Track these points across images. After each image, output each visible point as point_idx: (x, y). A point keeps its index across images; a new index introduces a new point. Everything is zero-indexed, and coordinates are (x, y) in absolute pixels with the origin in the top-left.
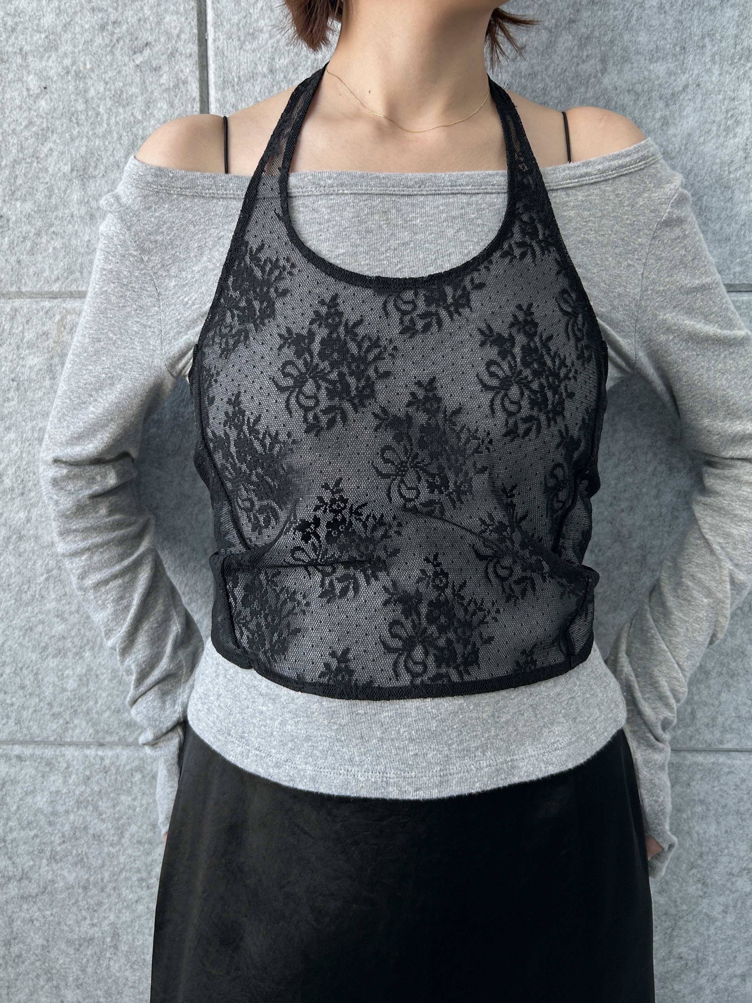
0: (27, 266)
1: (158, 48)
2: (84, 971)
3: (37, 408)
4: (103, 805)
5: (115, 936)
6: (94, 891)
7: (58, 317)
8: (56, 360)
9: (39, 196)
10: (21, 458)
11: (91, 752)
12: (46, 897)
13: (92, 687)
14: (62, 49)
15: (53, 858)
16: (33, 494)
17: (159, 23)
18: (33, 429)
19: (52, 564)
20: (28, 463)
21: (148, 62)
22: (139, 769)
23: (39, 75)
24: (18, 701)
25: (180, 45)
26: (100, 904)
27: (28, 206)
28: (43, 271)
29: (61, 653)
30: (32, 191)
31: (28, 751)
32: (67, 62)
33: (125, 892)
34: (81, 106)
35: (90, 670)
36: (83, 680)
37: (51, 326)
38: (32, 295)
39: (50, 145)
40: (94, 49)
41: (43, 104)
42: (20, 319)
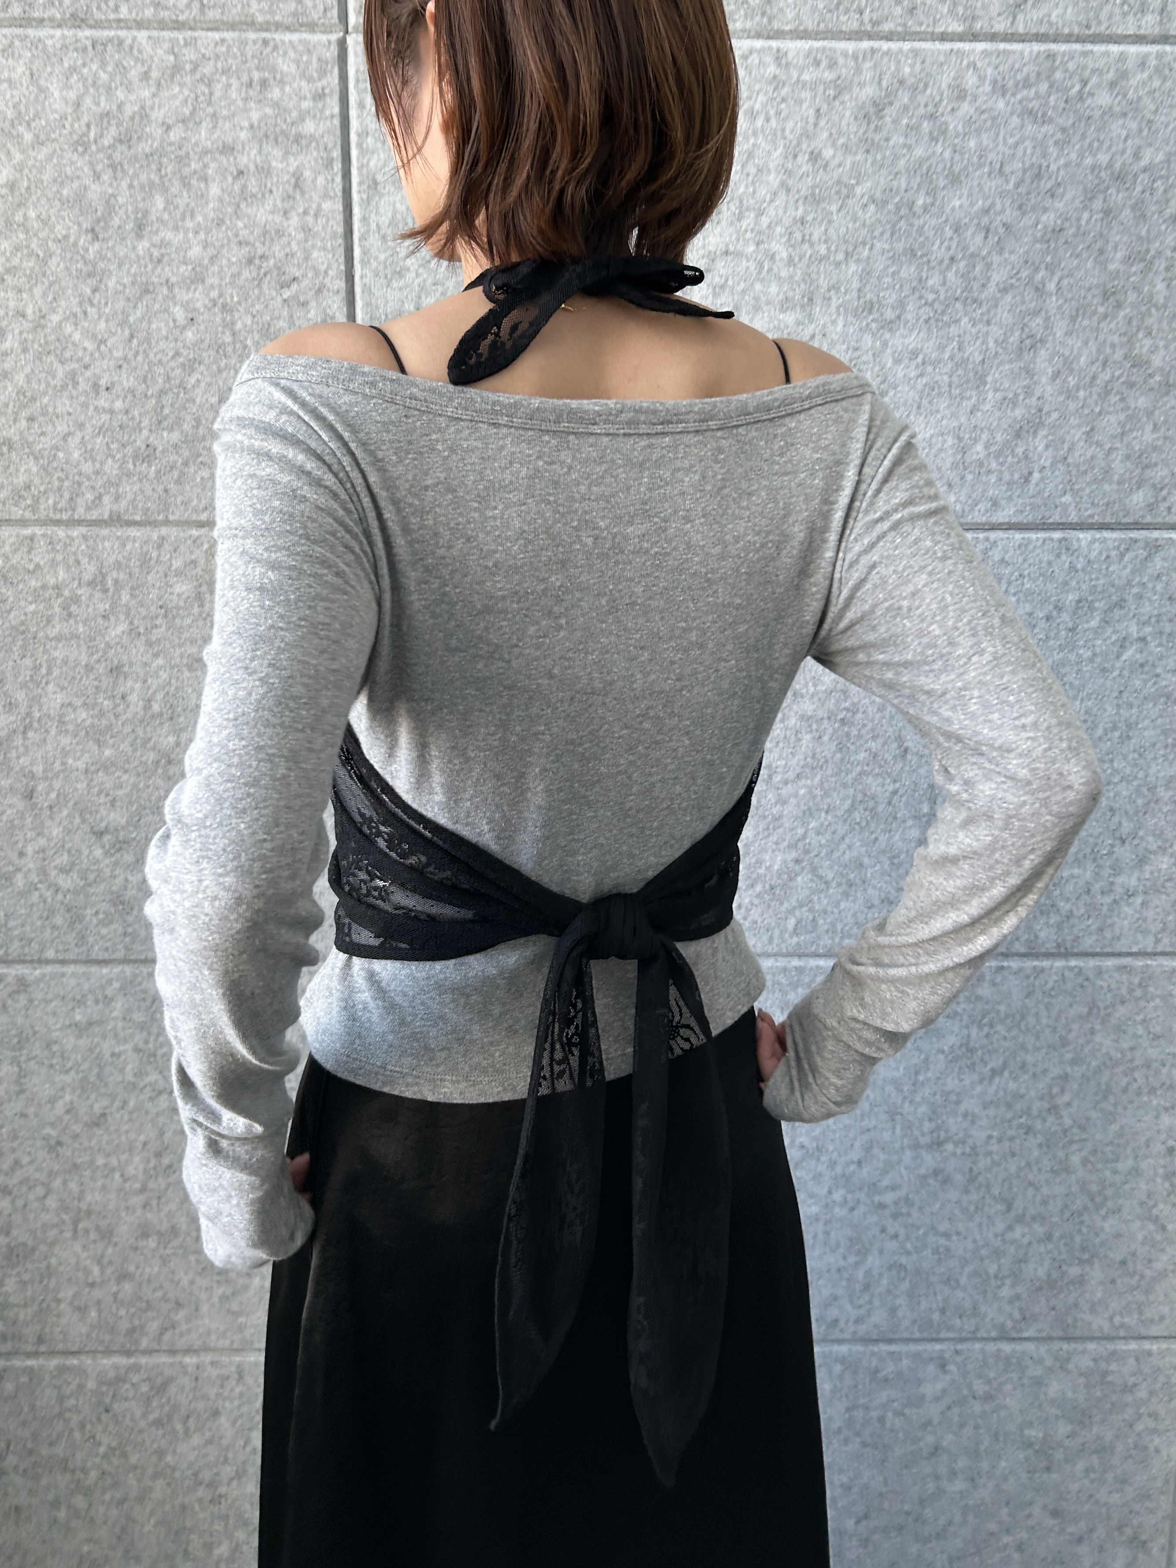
0: (175, 496)
1: (305, 283)
3: (186, 635)
7: (206, 546)
8: (204, 588)
9: (187, 427)
10: (170, 683)
14: (209, 282)
16: (181, 719)
17: (307, 259)
18: (182, 656)
20: (177, 689)
21: (295, 297)
23: (185, 306)
25: (327, 281)
27: (175, 436)
28: (190, 500)
30: (179, 421)
32: (214, 294)
34: (228, 338)
37: (199, 555)
38: (177, 524)
40: (241, 282)
41: (190, 335)
42: (167, 547)
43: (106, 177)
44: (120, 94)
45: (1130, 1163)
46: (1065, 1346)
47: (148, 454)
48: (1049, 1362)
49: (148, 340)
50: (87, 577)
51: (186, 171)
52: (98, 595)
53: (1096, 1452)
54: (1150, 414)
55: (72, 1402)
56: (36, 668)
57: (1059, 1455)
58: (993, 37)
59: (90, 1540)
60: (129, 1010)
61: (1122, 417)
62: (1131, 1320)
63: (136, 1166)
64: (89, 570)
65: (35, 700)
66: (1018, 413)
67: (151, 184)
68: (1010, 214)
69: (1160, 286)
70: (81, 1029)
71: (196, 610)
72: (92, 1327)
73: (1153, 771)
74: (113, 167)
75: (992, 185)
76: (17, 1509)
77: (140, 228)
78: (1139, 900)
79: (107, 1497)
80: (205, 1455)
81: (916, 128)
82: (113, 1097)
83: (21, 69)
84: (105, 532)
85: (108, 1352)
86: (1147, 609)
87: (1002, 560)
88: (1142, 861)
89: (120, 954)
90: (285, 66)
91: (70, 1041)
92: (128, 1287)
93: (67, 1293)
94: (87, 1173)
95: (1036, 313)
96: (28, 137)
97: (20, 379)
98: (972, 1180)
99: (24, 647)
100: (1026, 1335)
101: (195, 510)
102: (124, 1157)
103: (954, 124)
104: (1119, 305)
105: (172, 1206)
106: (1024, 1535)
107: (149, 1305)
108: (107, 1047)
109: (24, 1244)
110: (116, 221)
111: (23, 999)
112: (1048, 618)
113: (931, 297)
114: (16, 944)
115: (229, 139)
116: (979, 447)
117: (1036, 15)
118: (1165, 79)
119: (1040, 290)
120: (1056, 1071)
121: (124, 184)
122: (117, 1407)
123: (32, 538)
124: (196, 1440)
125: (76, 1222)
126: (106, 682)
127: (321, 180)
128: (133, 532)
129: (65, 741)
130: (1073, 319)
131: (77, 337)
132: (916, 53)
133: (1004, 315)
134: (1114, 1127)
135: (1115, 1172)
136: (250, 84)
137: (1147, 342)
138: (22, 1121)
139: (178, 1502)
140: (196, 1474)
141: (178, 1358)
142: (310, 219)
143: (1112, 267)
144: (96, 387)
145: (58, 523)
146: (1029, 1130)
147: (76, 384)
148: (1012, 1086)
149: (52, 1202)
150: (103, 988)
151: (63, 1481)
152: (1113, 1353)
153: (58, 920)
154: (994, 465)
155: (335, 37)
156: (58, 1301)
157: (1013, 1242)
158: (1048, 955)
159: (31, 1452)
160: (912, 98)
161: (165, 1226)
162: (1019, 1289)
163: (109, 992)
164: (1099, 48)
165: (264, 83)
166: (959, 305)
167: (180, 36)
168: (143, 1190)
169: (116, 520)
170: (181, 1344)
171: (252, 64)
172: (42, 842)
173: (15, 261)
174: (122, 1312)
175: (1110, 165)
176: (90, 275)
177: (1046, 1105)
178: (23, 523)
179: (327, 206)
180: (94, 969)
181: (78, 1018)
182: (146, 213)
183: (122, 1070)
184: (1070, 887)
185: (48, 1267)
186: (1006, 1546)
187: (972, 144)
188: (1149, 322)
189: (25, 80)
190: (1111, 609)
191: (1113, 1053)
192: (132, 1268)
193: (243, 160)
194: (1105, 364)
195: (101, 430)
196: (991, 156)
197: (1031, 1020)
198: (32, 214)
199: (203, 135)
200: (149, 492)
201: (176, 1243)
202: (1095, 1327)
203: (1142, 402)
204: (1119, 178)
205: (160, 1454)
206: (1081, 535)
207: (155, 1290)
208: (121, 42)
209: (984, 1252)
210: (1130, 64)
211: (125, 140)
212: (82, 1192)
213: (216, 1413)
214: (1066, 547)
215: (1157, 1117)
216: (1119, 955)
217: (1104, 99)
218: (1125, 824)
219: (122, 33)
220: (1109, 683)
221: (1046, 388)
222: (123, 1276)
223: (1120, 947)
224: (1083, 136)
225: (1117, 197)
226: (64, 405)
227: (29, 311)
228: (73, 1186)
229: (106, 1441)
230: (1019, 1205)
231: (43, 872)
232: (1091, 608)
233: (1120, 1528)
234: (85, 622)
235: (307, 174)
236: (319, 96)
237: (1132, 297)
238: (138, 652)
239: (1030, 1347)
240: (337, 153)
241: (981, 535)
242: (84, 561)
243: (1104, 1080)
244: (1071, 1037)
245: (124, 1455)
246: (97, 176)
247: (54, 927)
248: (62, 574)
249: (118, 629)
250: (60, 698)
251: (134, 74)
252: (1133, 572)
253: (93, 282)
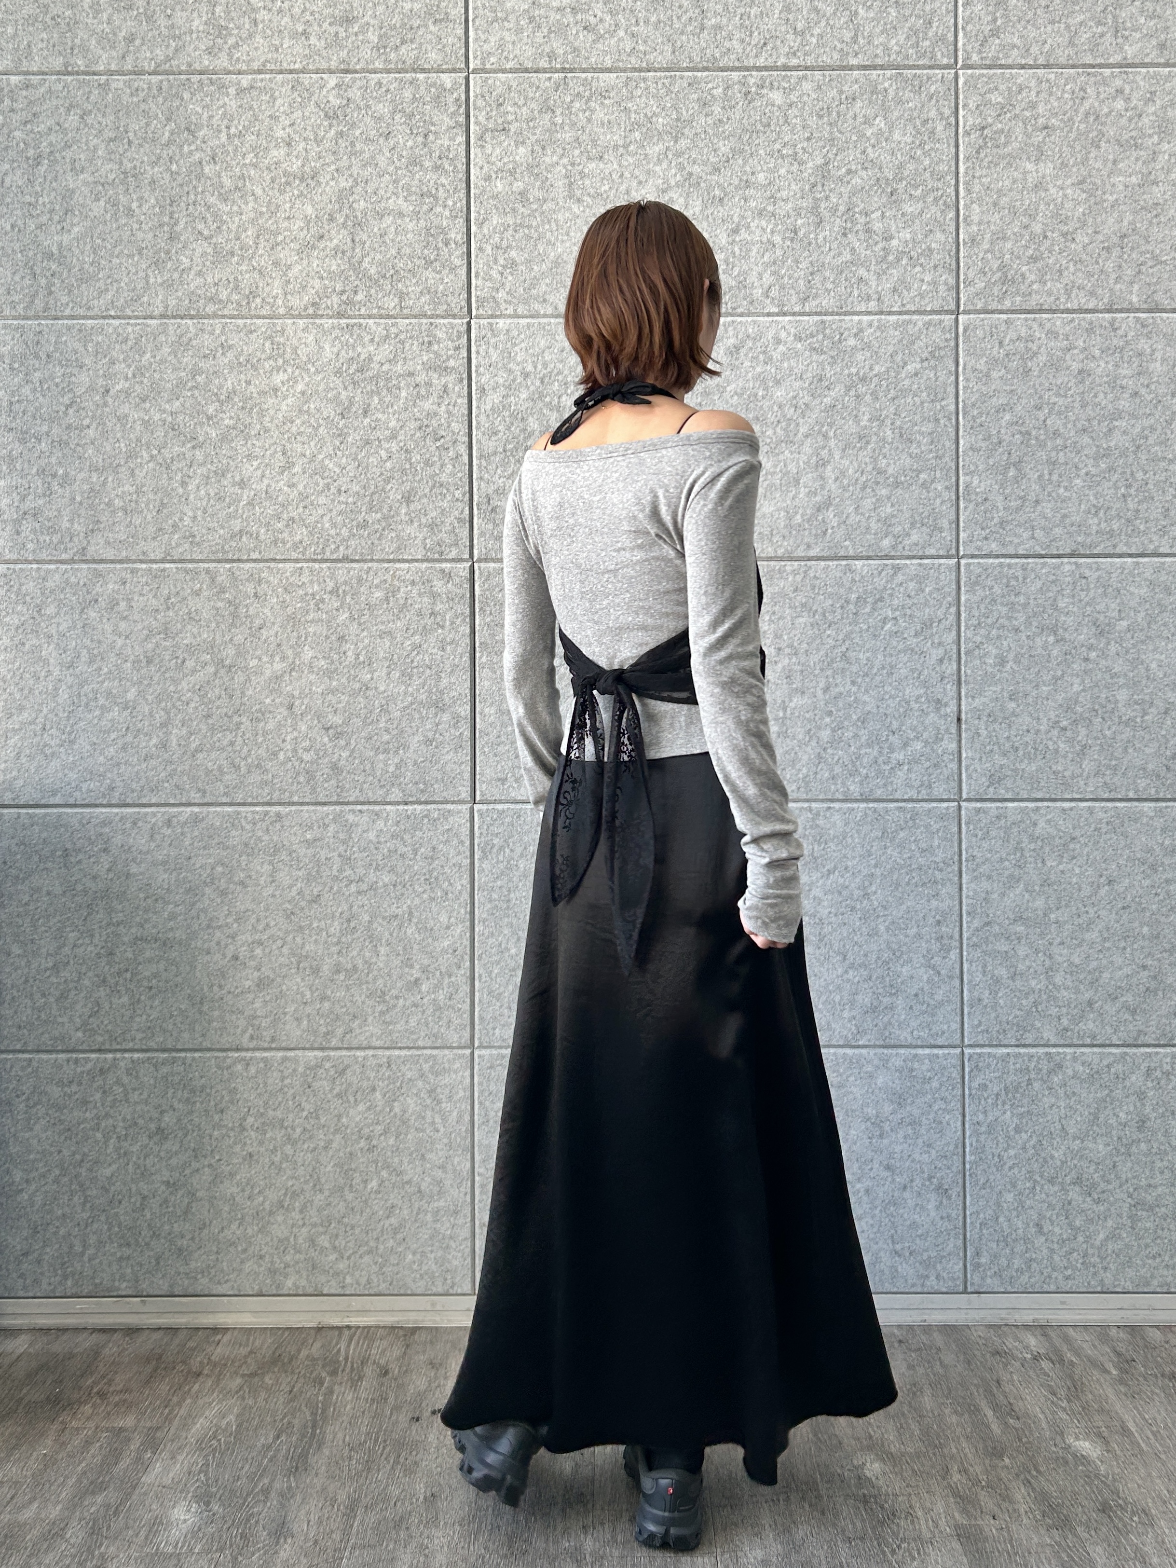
0: (377, 546)
1: (448, 438)
2: (391, 935)
4: (407, 837)
5: (411, 914)
6: (400, 887)
7: (392, 572)
9: (385, 511)
11: (401, 807)
12: (372, 893)
13: (403, 770)
14: (399, 438)
15: (377, 869)
17: (449, 426)
19: (384, 702)
21: (443, 445)
22: (426, 816)
23: (387, 450)
24: (361, 779)
25: (459, 438)
26: (402, 894)
27: (379, 516)
28: (385, 548)
29: (386, 751)
30: (381, 509)
31: (365, 807)
32: (402, 444)
33: (417, 887)
34: (408, 466)
35: (402, 760)
36: (398, 767)
37: (388, 577)
38: (378, 561)
39: (390, 485)
40: (415, 438)
41: (388, 465)
42: (371, 573)
43: (349, 388)
44: (359, 349)
45: (915, 930)
46: (885, 1051)
47: (364, 525)
48: (876, 1062)
49: (367, 467)
50: (329, 589)
51: (390, 385)
52: (334, 598)
53: (910, 1124)
54: (889, 498)
55: (288, 1081)
56: (299, 637)
57: (887, 1128)
58: (794, 314)
59: (293, 1177)
60: (338, 832)
61: (874, 500)
62: (924, 1034)
63: (335, 927)
64: (330, 585)
65: (297, 655)
66: (818, 498)
67: (372, 391)
68: (807, 399)
69: (889, 433)
70: (309, 843)
71: (385, 606)
72: (304, 1031)
73: (907, 692)
74: (354, 383)
75: (797, 384)
76: (251, 1155)
77: (366, 412)
78: (906, 768)
79: (306, 1146)
80: (366, 1118)
81: (756, 358)
82: (325, 884)
83: (311, 338)
84: (340, 565)
85: (312, 1049)
86: (896, 602)
87: (815, 577)
88: (906, 745)
89: (334, 799)
90: (441, 335)
91: (302, 851)
92: (327, 1005)
93: (291, 1009)
94: (307, 932)
95: (824, 448)
96: (313, 370)
97: (301, 487)
98: (821, 940)
99: (293, 626)
100: (860, 1043)
101: (387, 553)
102: (329, 922)
103: (776, 355)
104: (868, 443)
105: (355, 953)
106: (869, 1183)
107: (338, 1018)
108: (323, 854)
109: (268, 977)
110: (354, 409)
111: (278, 826)
112: (842, 607)
113: (768, 441)
114: (277, 793)
115: (411, 369)
116: (798, 517)
117: (814, 303)
118: (883, 332)
119: (825, 436)
120: (865, 872)
121: (359, 391)
122: (316, 1085)
123: (301, 569)
124: (361, 1107)
125: (299, 963)
126: (336, 645)
127: (457, 389)
128: (354, 565)
129: (312, 677)
130: (844, 450)
131: (331, 466)
132: (755, 322)
133: (807, 449)
134: (904, 907)
135: (907, 936)
136: (423, 344)
137: (885, 461)
138: (271, 900)
139: (348, 1150)
140: (359, 1131)
141: (352, 1053)
142: (451, 407)
143: (862, 424)
144: (339, 491)
145: (314, 561)
146: (853, 909)
147: (329, 489)
148: (841, 880)
149: (285, 950)
150: (323, 819)
151: (279, 1135)
152: (916, 1056)
153: (302, 779)
154: (807, 526)
155: (465, 321)
156: (285, 1014)
157: (848, 980)
158: (856, 801)
159: (262, 1114)
160: (754, 344)
161: (350, 966)
162: (854, 1013)
163: (327, 821)
164: (847, 318)
165: (430, 343)
166: (783, 445)
167: (390, 322)
168: (338, 943)
169: (346, 559)
170: (355, 1044)
171: (424, 334)
172: (295, 734)
173: (302, 429)
174: (322, 1022)
175: (857, 374)
176: (339, 435)
177: (862, 893)
178: (297, 561)
179: (459, 401)
180: (319, 808)
181: (308, 836)
182: (369, 405)
183: (331, 868)
184: (865, 760)
185: (281, 992)
186: (859, 1191)
187: (786, 365)
188: (884, 451)
189: (313, 343)
190: (876, 602)
191: (898, 860)
192: (329, 993)
193: (418, 379)
194: (862, 473)
195: (340, 513)
196: (796, 370)
197: (849, 840)
198: (312, 406)
199: (399, 368)
200: (363, 544)
201: (356, 976)
202: (902, 1038)
203: (884, 492)
204: (863, 379)
205: (339, 1117)
206: (857, 562)
207: (342, 1007)
208: (361, 325)
209: (831, 988)
210: (864, 325)
211: (360, 370)
212: (303, 944)
213: (374, 1089)
214: (849, 569)
215: (929, 901)
216: (897, 801)
217: (852, 342)
218: (894, 722)
219: (362, 321)
220: (878, 643)
221: (832, 485)
222: (324, 998)
223: (897, 796)
224: (843, 360)
225: (862, 389)
226: (322, 500)
227: (308, 453)
228: (299, 940)
229: (308, 1107)
230: (850, 957)
231: (295, 751)
232: (866, 602)
233: (930, 1178)
234: (327, 613)
235: (450, 385)
236: (457, 348)
237: (874, 438)
238: (354, 628)
239: (864, 1051)
240: (465, 376)
241: (803, 563)
242: (328, 580)
243: (895, 877)
244: (873, 850)
245: (317, 1118)
246: (346, 388)
247: (299, 783)
248: (316, 587)
249: (344, 616)
250: (310, 654)
251: (367, 339)
252: (887, 582)
253: (340, 439)
